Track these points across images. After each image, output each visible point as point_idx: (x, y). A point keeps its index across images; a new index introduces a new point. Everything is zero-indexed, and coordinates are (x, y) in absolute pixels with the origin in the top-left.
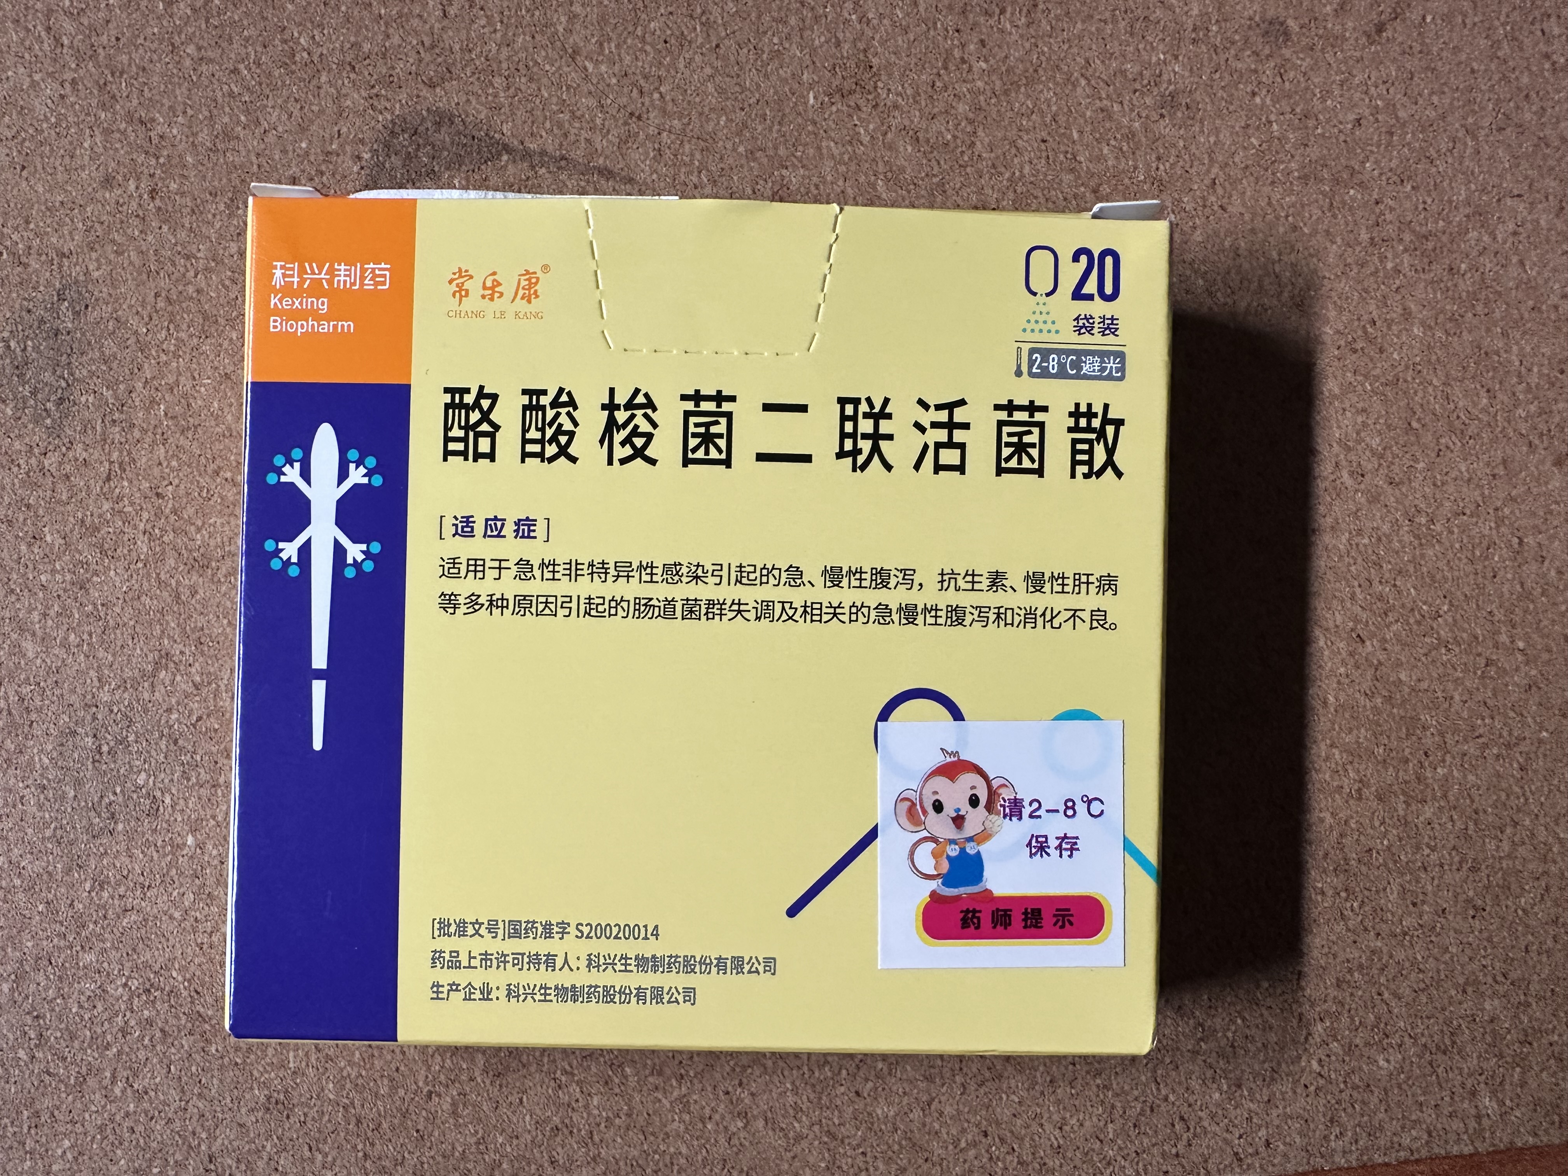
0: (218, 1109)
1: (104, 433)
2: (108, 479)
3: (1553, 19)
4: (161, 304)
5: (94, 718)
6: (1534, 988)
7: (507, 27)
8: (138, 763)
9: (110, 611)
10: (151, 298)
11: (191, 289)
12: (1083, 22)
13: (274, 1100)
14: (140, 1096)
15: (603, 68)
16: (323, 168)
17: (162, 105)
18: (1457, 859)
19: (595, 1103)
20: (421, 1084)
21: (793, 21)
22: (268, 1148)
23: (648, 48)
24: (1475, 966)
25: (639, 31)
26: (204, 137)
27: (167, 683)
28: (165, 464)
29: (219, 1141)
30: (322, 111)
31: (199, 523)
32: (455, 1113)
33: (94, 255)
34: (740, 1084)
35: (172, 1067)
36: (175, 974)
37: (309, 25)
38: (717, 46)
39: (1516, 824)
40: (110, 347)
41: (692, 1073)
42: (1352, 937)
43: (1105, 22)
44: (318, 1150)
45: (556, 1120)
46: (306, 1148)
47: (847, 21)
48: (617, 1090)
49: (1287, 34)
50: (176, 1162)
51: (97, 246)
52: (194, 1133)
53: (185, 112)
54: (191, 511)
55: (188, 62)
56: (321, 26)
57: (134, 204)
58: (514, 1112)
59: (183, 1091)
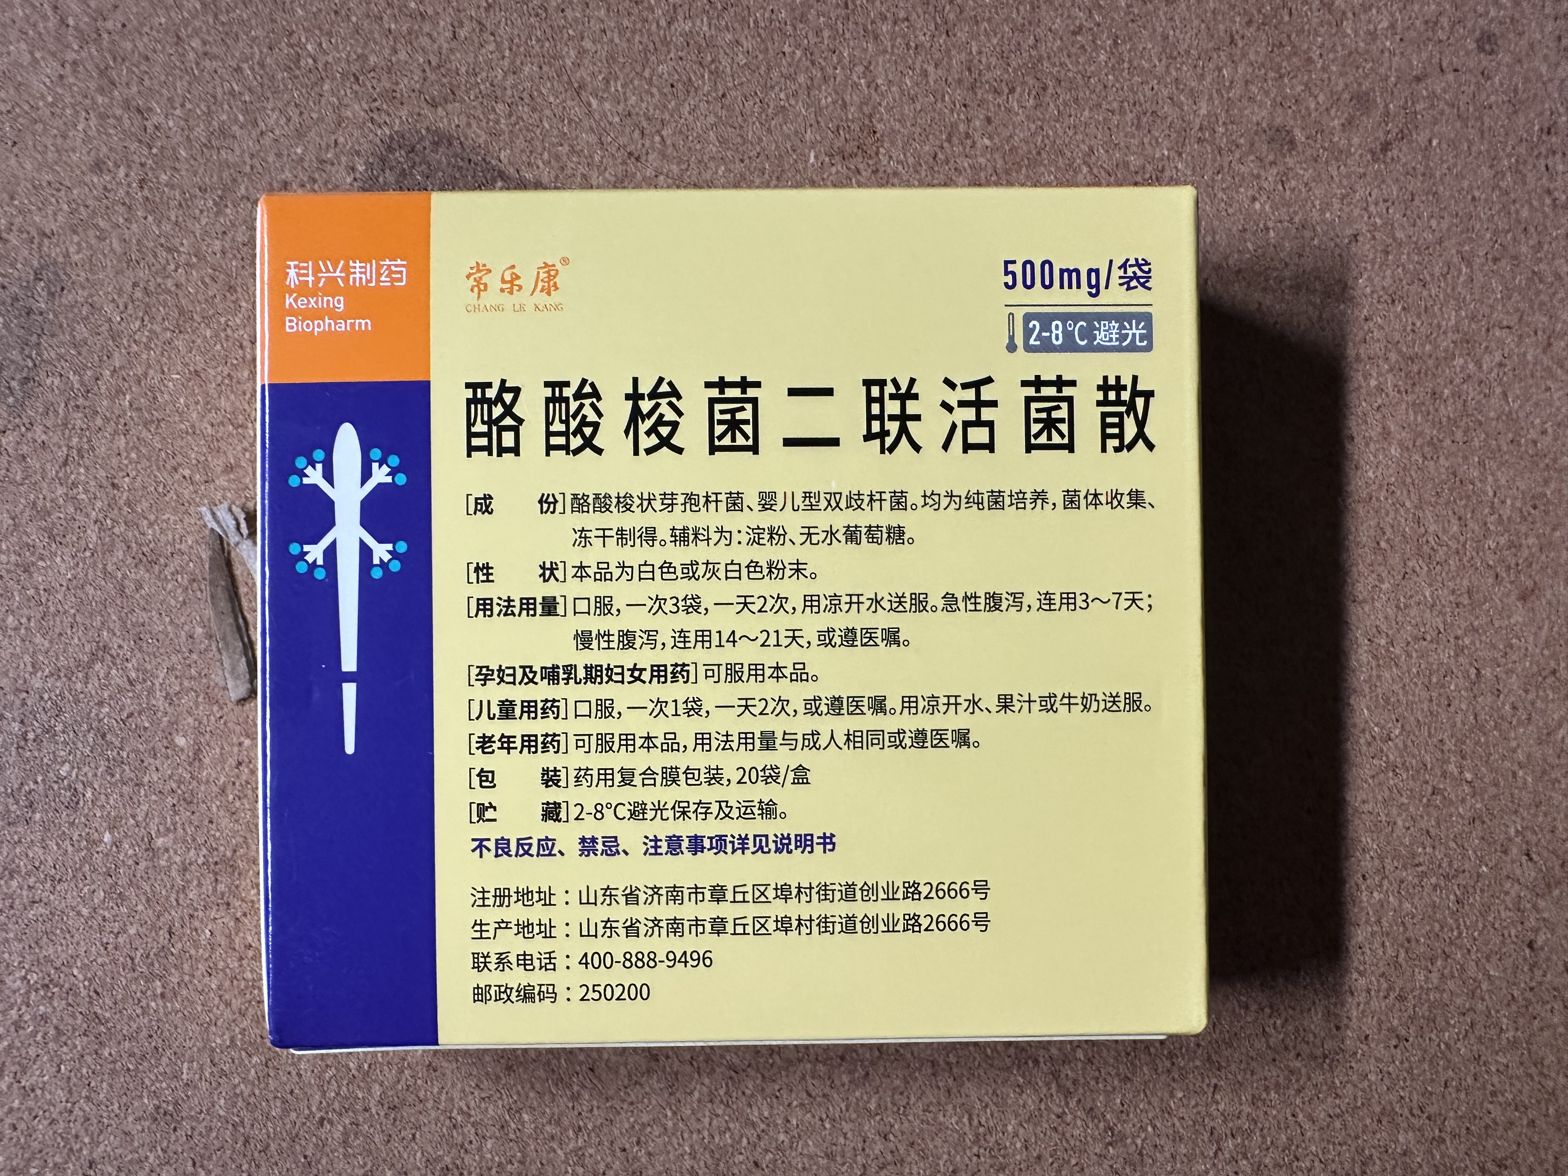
0: (105, 1115)
1: (66, 418)
2: (65, 463)
3: (1559, 156)
4: (138, 294)
5: (24, 703)
6: (1450, 1124)
7: (516, 55)
8: (62, 753)
9: (51, 597)
10: (128, 288)
11: (170, 283)
12: (1091, 109)
13: (162, 1111)
14: (26, 1093)
15: (607, 106)
16: (317, 176)
17: (161, 95)
18: (1385, 985)
19: (489, 1146)
20: (314, 1109)
21: (802, 79)
22: (151, 1160)
23: (654, 90)
24: (1393, 1097)
25: (647, 74)
26: (200, 131)
27: (102, 675)
28: (124, 454)
29: (102, 1146)
30: (321, 119)
31: (152, 517)
32: (345, 1143)
33: (76, 239)
34: (638, 1143)
35: (63, 1067)
36: (75, 972)
37: (317, 32)
38: (724, 95)
39: (1447, 956)
40: (82, 331)
41: (590, 1126)
42: (1270, 1055)
43: (1113, 112)
44: (202, 1166)
45: (448, 1160)
46: (190, 1163)
47: (856, 85)
48: (512, 1136)
49: (1292, 142)
50: (55, 1164)
51: (80, 229)
52: (77, 1137)
53: (183, 106)
54: (145, 505)
55: (192, 56)
56: (330, 34)
57: (121, 192)
58: (404, 1148)
59: (70, 1092)
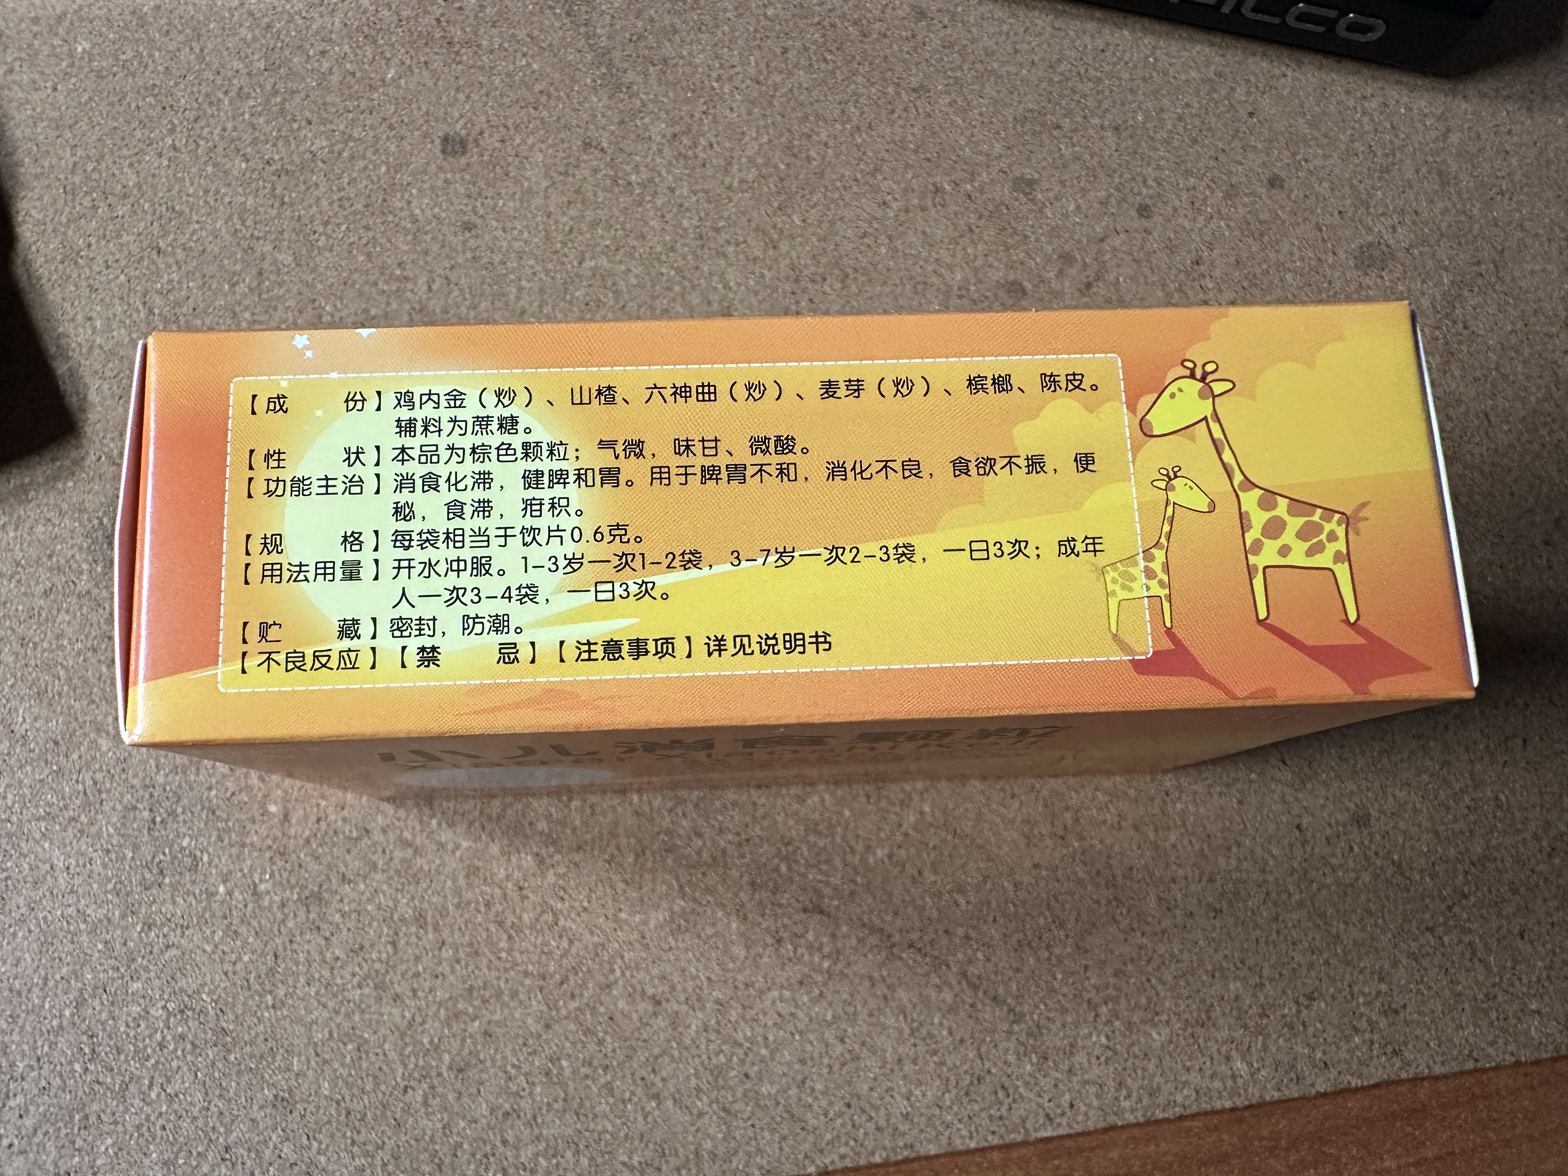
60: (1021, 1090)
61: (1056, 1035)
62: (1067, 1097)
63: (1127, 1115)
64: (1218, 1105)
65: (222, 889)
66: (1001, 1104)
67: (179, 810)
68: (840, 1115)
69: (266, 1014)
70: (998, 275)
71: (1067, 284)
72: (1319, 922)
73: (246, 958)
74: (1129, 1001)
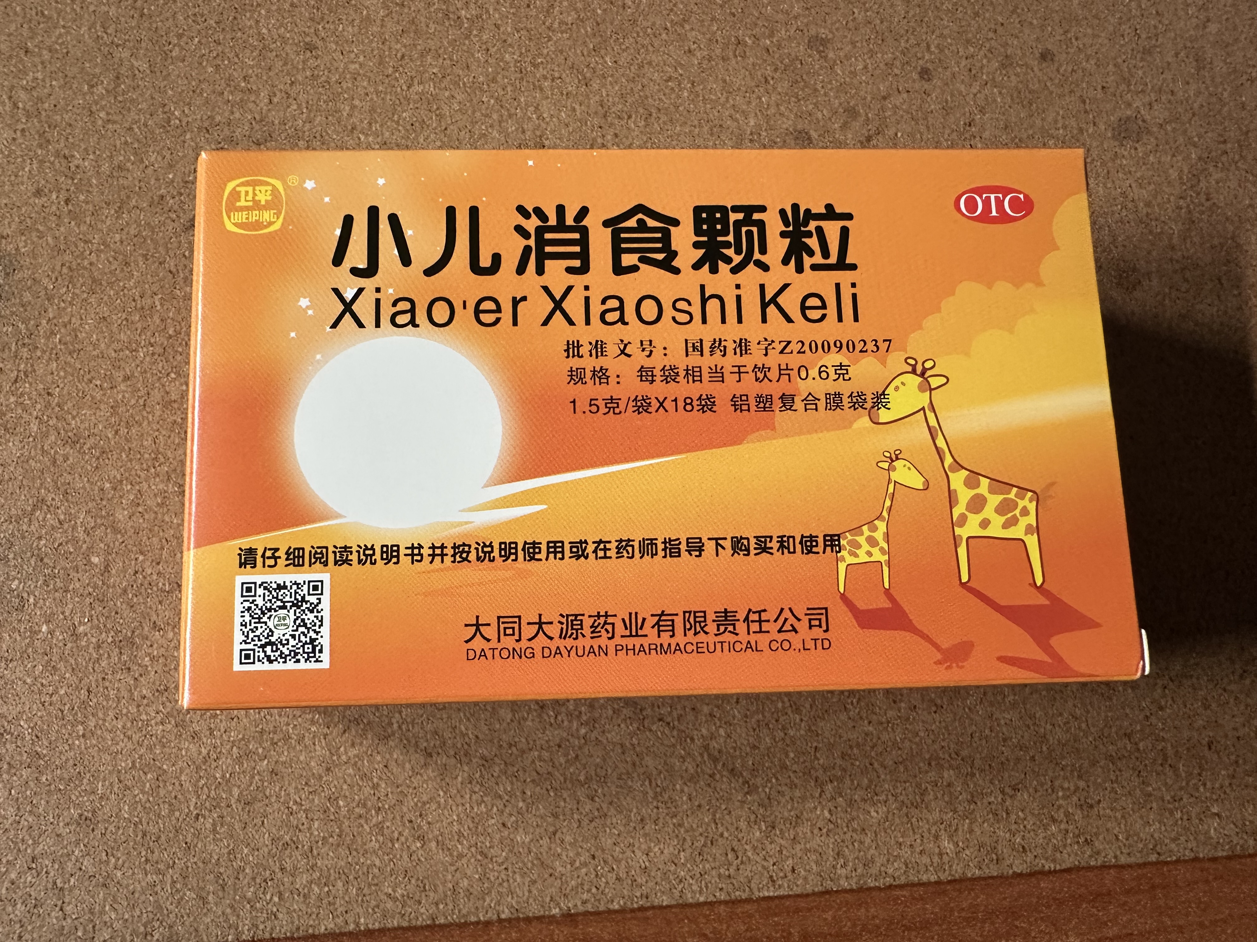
60: (749, 854)
61: (784, 806)
62: (790, 862)
63: (842, 882)
64: (925, 878)
65: (44, 628)
66: (730, 864)
67: (11, 556)
68: (585, 864)
69: (77, 742)
70: (787, 124)
71: (850, 136)
72: (1029, 722)
73: (62, 692)
74: (852, 781)
